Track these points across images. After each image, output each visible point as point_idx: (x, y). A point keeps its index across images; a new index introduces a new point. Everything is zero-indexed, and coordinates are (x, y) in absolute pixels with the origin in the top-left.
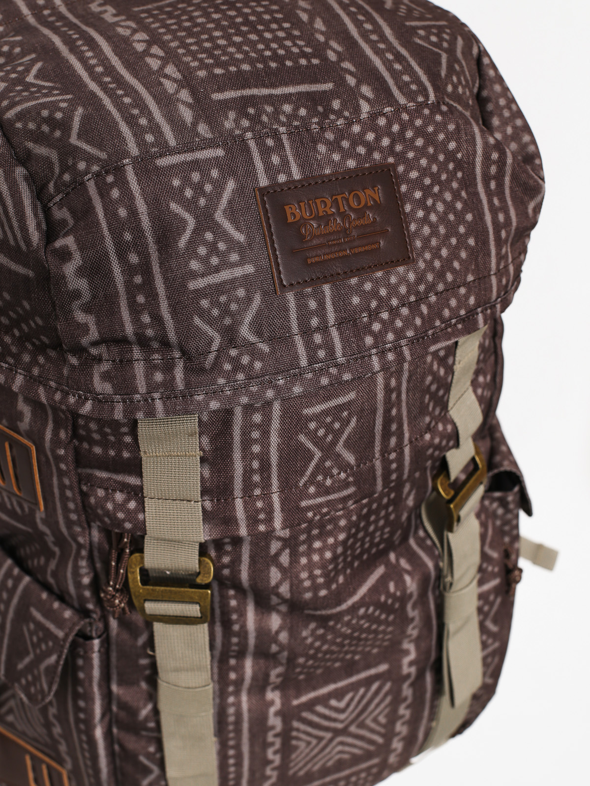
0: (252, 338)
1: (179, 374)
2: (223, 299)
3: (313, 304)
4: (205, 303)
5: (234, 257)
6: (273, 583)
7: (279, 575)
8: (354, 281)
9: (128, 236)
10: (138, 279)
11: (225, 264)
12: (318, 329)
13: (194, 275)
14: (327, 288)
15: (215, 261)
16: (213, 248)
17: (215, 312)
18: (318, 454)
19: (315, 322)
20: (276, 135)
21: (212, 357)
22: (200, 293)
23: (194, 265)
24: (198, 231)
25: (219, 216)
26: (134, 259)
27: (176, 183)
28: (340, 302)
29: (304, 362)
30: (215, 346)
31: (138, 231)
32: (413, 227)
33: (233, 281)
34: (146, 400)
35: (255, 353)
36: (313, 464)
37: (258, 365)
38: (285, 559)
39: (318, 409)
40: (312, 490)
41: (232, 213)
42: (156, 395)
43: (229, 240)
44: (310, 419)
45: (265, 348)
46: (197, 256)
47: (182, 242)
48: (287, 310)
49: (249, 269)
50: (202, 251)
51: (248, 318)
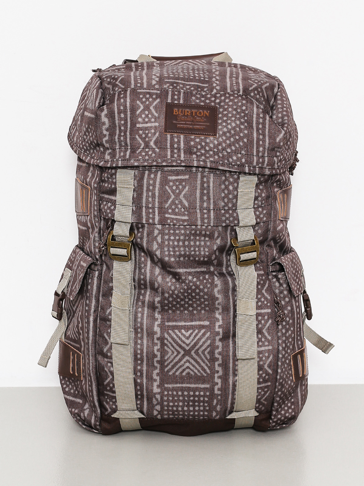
0: (154, 147)
1: (128, 153)
2: (147, 132)
3: (176, 140)
4: (141, 132)
5: (153, 120)
6: (154, 249)
7: (157, 246)
8: (193, 137)
9: (122, 108)
10: (123, 122)
11: (150, 121)
12: (176, 149)
13: (139, 123)
14: (182, 137)
15: (147, 120)
16: (147, 116)
17: (144, 136)
18: (173, 197)
19: (176, 146)
20: (179, 92)
21: (140, 150)
22: (140, 129)
23: (140, 120)
24: (144, 110)
25: (151, 108)
26: (122, 116)
27: (141, 96)
28: (187, 142)
29: (169, 157)
30: (142, 147)
31: (125, 107)
32: (220, 127)
33: (151, 127)
34: (117, 161)
35: (154, 151)
36: (171, 200)
37: (153, 155)
38: (159, 239)
39: (174, 178)
40: (170, 211)
41: (156, 108)
42: (120, 159)
43: (153, 115)
44: (171, 181)
45: (157, 150)
46: (141, 117)
47: (138, 112)
48: (167, 140)
49: (157, 124)
50: (143, 116)
51: (154, 139)
